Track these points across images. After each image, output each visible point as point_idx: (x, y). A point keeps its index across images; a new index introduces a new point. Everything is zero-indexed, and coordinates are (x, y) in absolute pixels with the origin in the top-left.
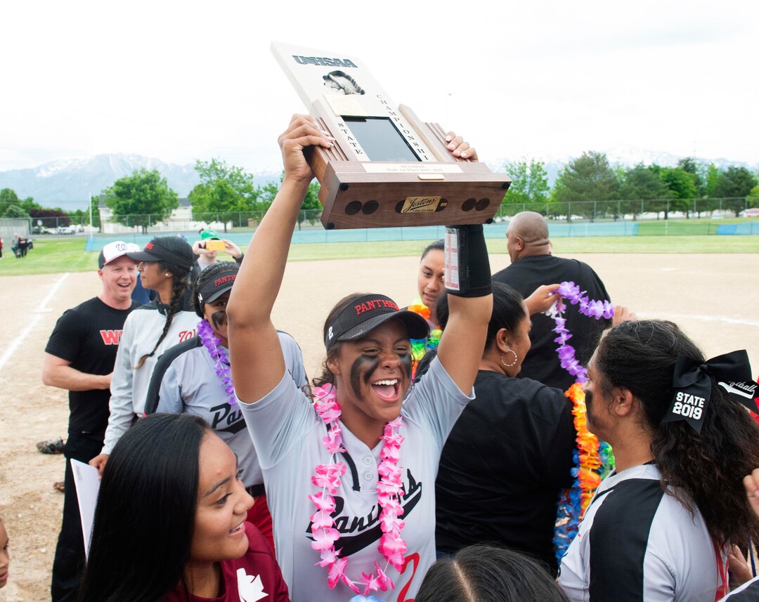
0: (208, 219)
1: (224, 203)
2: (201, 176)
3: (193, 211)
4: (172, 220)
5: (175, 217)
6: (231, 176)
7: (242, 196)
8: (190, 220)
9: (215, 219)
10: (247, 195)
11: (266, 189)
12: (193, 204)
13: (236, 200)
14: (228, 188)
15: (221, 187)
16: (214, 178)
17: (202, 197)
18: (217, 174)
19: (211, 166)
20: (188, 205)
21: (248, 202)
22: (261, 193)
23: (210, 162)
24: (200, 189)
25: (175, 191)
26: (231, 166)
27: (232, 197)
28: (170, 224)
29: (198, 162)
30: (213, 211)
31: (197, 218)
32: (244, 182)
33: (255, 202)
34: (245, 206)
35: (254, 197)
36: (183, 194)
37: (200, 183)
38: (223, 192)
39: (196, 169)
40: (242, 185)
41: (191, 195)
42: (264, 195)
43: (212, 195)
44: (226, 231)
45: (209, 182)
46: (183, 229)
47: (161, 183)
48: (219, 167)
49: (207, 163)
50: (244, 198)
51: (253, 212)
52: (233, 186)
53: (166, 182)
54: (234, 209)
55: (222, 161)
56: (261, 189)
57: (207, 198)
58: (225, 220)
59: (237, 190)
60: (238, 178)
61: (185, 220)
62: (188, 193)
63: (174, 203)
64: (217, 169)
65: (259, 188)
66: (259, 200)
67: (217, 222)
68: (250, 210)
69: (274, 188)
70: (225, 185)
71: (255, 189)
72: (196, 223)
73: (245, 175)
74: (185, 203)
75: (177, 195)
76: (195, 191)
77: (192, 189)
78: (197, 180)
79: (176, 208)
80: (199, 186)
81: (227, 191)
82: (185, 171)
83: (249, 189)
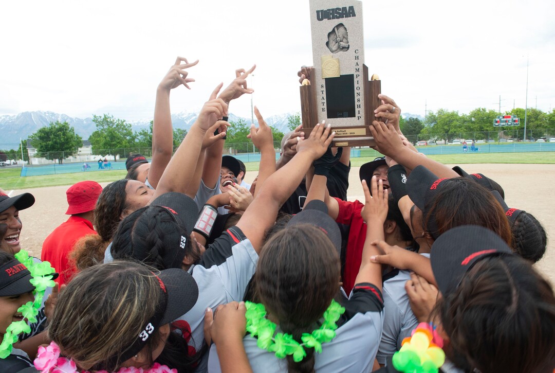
0: (103, 154)
1: (114, 143)
2: (97, 126)
3: (92, 149)
4: (79, 155)
5: (80, 153)
6: (117, 126)
7: (125, 138)
8: (91, 154)
9: (108, 154)
10: (128, 138)
11: (141, 134)
12: (92, 144)
13: (122, 141)
14: (116, 134)
15: (111, 133)
16: (106, 127)
17: (98, 139)
18: (108, 124)
19: (104, 120)
20: (89, 145)
21: (129, 142)
22: (138, 136)
23: (103, 117)
24: (96, 134)
25: (80, 136)
26: (117, 119)
27: (118, 139)
28: (78, 157)
29: (95, 116)
30: (107, 148)
31: (95, 152)
32: (126, 130)
33: (134, 141)
34: (127, 144)
35: (133, 138)
36: (85, 138)
37: (97, 130)
38: (112, 136)
39: (94, 121)
40: (125, 131)
41: (90, 138)
42: (139, 137)
43: (105, 138)
44: (115, 160)
45: (102, 130)
46: (87, 160)
47: (70, 131)
48: (109, 120)
49: (100, 117)
50: (127, 140)
51: (133, 149)
52: (119, 132)
53: (73, 130)
54: (120, 147)
55: (111, 117)
56: (137, 134)
57: (103, 141)
58: (114, 154)
59: (122, 134)
60: (122, 127)
61: (87, 155)
62: (88, 137)
63: (80, 144)
64: (107, 122)
65: (136, 133)
66: (137, 141)
67: (109, 155)
68: (131, 147)
69: (146, 133)
70: (114, 132)
71: (134, 133)
72: (95, 156)
73: (127, 125)
74: (87, 143)
75: (81, 138)
76: (93, 135)
77: (91, 135)
78: (94, 128)
79: (81, 147)
80: (96, 132)
81: (116, 135)
82: (85, 122)
83: (129, 134)
